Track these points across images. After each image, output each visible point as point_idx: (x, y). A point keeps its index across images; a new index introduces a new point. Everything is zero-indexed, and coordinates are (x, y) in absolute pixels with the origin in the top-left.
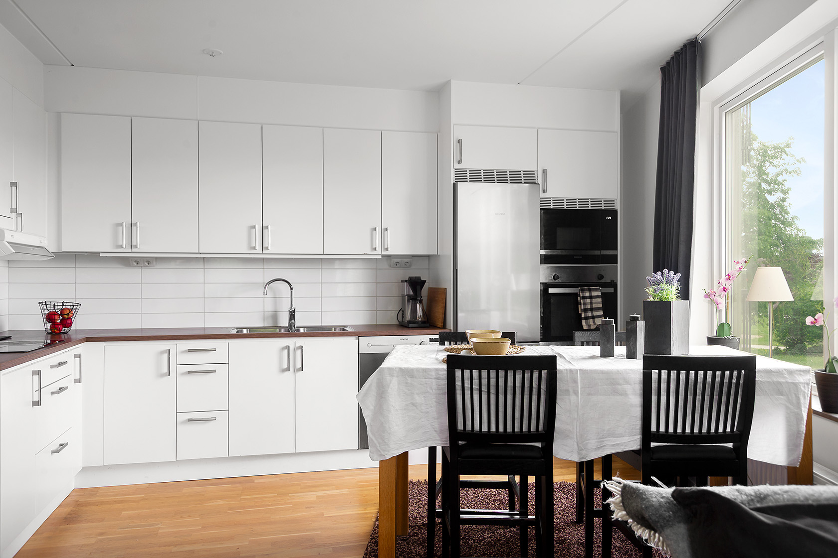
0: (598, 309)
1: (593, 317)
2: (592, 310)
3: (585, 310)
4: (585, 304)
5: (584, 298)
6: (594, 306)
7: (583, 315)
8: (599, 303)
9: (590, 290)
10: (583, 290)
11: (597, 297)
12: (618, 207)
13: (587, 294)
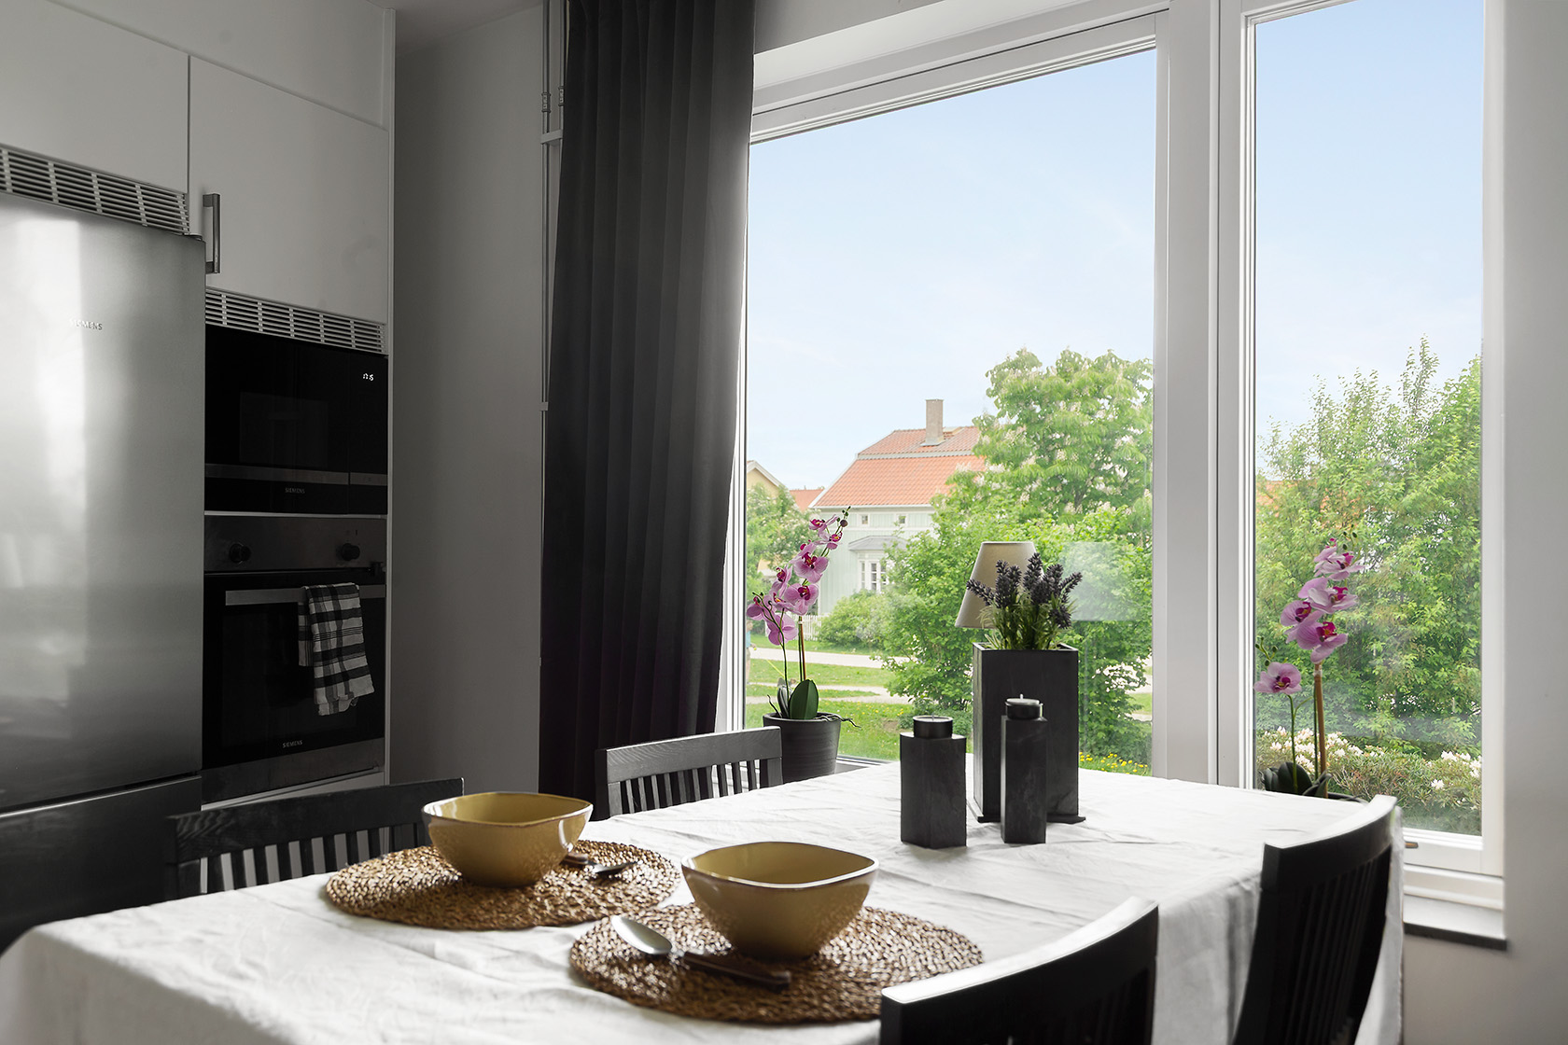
0: (353, 650)
1: (346, 676)
2: (341, 653)
3: (326, 657)
4: (324, 637)
5: (322, 617)
6: (347, 641)
7: (319, 672)
8: (355, 631)
9: (334, 594)
10: (317, 595)
11: (353, 613)
12: (387, 347)
13: (329, 606)
